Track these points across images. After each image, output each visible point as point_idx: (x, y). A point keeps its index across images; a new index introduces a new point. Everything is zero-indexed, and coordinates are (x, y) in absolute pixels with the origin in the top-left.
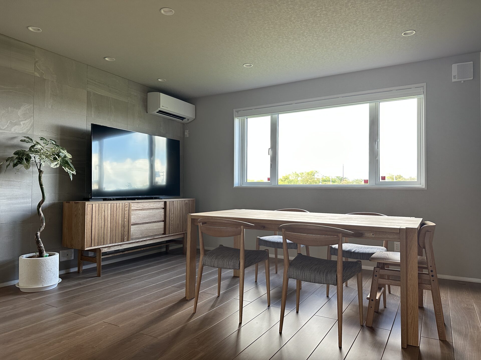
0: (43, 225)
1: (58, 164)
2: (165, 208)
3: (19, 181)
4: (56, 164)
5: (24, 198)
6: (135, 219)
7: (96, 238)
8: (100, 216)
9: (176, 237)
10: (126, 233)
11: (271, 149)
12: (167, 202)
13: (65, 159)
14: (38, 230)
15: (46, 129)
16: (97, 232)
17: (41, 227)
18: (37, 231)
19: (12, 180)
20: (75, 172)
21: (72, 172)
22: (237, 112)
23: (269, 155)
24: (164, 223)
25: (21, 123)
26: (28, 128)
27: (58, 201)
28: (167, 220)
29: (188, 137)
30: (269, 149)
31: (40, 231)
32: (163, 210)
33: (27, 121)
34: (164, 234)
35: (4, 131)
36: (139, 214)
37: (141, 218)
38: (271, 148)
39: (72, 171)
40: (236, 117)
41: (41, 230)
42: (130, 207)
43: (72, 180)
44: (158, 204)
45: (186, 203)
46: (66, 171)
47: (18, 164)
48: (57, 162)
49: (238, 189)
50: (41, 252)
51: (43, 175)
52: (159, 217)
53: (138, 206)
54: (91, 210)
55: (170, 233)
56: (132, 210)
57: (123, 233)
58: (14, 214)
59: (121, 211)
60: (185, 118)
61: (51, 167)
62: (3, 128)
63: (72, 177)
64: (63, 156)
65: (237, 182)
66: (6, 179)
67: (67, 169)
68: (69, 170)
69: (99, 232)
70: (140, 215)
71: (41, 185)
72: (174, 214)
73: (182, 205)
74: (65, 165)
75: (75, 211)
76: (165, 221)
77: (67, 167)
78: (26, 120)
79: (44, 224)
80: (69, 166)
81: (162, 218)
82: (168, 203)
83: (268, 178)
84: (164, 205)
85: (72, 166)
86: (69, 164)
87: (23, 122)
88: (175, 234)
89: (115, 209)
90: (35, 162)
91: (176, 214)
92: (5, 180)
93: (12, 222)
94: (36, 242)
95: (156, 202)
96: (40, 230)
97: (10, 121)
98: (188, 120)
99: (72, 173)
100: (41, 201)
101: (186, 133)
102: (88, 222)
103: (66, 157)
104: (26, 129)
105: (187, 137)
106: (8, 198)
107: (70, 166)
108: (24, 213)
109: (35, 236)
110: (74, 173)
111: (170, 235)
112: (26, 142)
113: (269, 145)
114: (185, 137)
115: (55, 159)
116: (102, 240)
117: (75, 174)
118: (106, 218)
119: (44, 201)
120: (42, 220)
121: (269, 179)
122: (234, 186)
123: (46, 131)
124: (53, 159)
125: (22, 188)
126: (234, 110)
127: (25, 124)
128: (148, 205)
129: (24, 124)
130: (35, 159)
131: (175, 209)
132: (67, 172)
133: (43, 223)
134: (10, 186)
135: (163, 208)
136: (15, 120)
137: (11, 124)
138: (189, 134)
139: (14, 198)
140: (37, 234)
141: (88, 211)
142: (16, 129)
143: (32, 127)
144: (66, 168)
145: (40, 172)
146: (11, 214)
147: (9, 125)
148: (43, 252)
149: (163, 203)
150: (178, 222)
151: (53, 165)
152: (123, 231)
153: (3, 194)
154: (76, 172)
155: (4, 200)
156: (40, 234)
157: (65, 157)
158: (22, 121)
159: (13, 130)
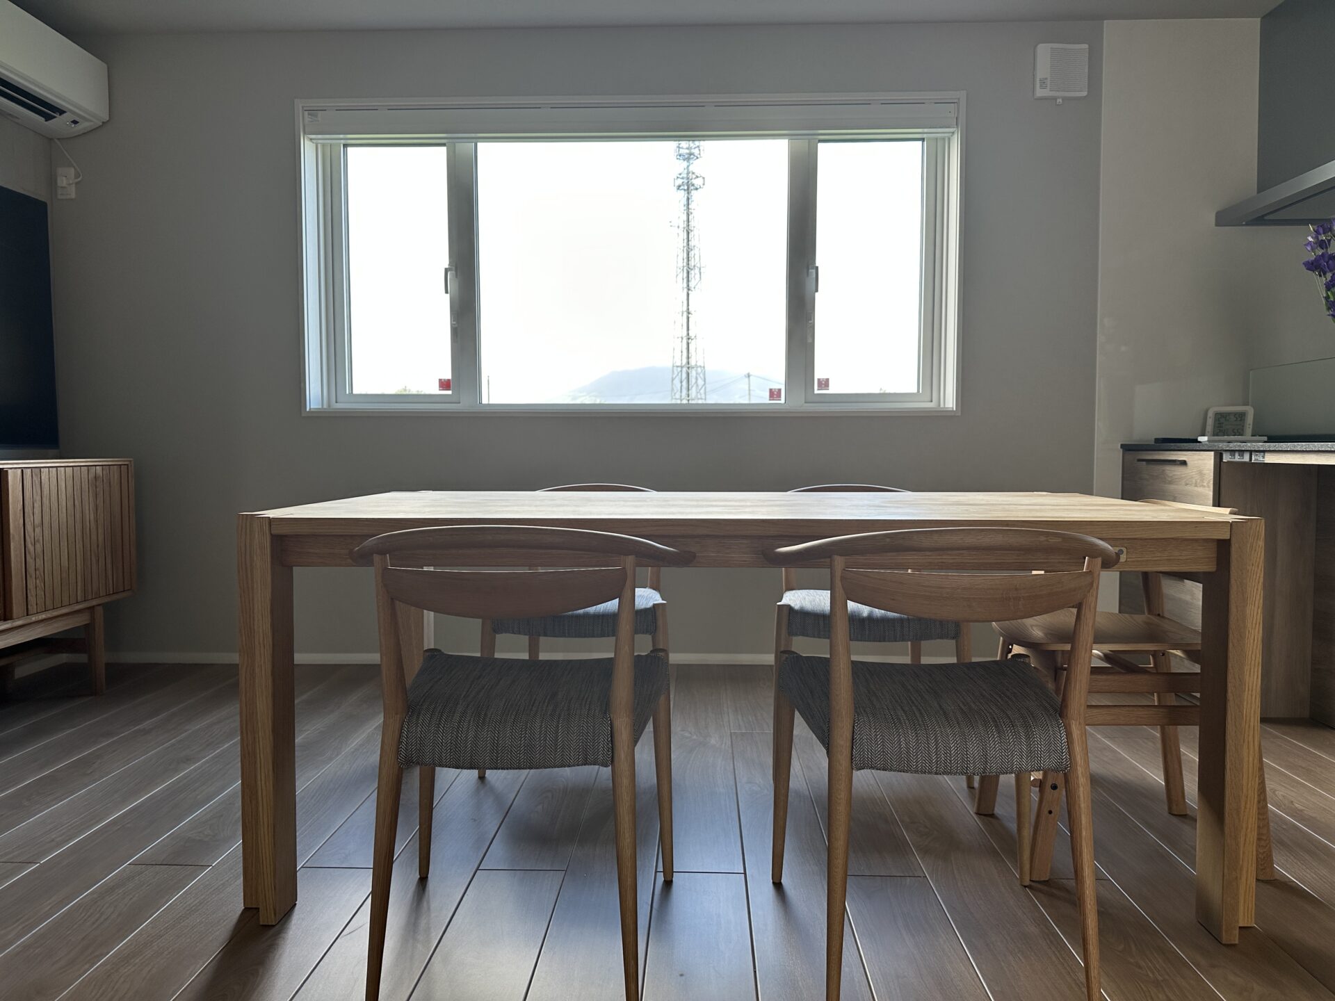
9: (56, 625)
11: (454, 272)
12: (10, 471)
22: (312, 112)
23: (447, 292)
28: (15, 555)
29: (73, 196)
30: (446, 271)
34: (4, 615)
38: (454, 268)
40: (305, 133)
45: (96, 478)
49: (321, 418)
55: (32, 609)
60: (62, 112)
65: (315, 394)
72: (46, 526)
73: (77, 487)
82: (15, 476)
83: (440, 380)
88: (55, 613)
91: (55, 525)
98: (75, 122)
101: (62, 182)
105: (68, 197)
111: (34, 619)
113: (442, 258)
114: (59, 197)
121: (445, 385)
122: (308, 409)
126: (299, 104)
131: (46, 501)
138: (77, 183)
150: (65, 563)
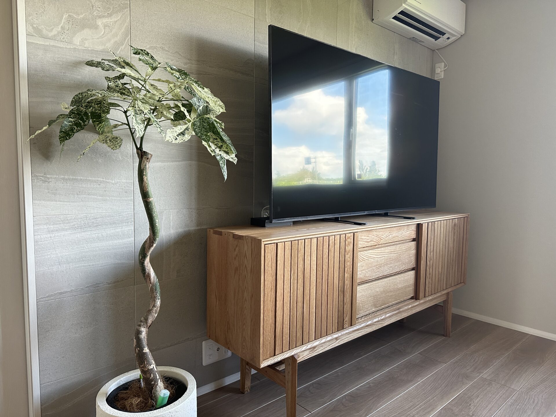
0: (154, 306)
1: (186, 131)
2: (417, 240)
3: (102, 179)
4: (182, 131)
5: (114, 223)
6: (364, 270)
7: (286, 330)
8: (294, 273)
9: (434, 301)
10: (347, 307)
12: (423, 224)
13: (208, 116)
14: (141, 321)
15: (163, 44)
16: (288, 314)
17: (149, 311)
18: (140, 326)
19: (81, 179)
20: (233, 156)
21: (226, 157)
24: (414, 273)
25: (100, 22)
26: (117, 39)
27: (198, 226)
28: (423, 268)
31: (147, 323)
32: (414, 244)
33: (114, 19)
34: (416, 297)
35: (52, 43)
36: (370, 257)
37: (374, 266)
39: (227, 153)
41: (150, 321)
42: (357, 244)
43: (226, 178)
44: (405, 230)
45: (455, 225)
46: (213, 154)
47: (75, 131)
48: (185, 127)
50: (150, 384)
51: (151, 167)
52: (407, 261)
53: (368, 239)
54: (275, 258)
55: (427, 294)
56: (359, 248)
57: (341, 309)
58: (93, 265)
59: (337, 254)
60: (443, 34)
61: (167, 138)
62: (51, 34)
63: (226, 171)
64: (201, 108)
66: (66, 177)
67: (213, 147)
68: (217, 150)
69: (293, 314)
70: (372, 260)
71: (145, 195)
72: (435, 251)
73: (448, 230)
74: (206, 135)
75: (235, 258)
76: (417, 269)
77: (213, 142)
78: (110, 15)
79: (158, 303)
80: (219, 140)
81: (413, 264)
82: (425, 227)
84: (415, 232)
85: (226, 138)
86: (219, 134)
87: (105, 20)
89: (326, 251)
90: (128, 127)
91: (438, 251)
92: (64, 179)
93: (88, 287)
94: (137, 356)
95: (402, 227)
96: (146, 320)
97: (69, 15)
98: (449, 38)
99: (228, 161)
100: (147, 239)
102: (266, 292)
103: (210, 111)
104: (112, 41)
105: (440, 78)
106: (74, 225)
107: (222, 139)
108: (117, 261)
109: (135, 340)
110: (233, 158)
111: (427, 299)
112: (103, 69)
115: (179, 117)
116: (299, 334)
117: (235, 162)
118: (307, 275)
119: (155, 240)
120: (153, 290)
123: (163, 49)
124: (172, 117)
125: (108, 198)
127: (109, 27)
128: (387, 233)
129: (105, 26)
130: (127, 117)
132: (214, 156)
133: (154, 299)
134: (77, 194)
135: (414, 240)
136: (82, 14)
137: (71, 23)
138: (445, 70)
139: (90, 226)
140: (139, 333)
141: (268, 264)
142: (86, 39)
143: (128, 36)
144: (210, 143)
145: (142, 155)
146: (83, 266)
147: (67, 27)
148: (154, 384)
149: (414, 228)
150: (440, 270)
151: (171, 135)
152: (341, 303)
153: (62, 216)
154: (236, 156)
155: (63, 233)
156: (149, 334)
157: (207, 110)
158: (100, 17)
159: (77, 40)
